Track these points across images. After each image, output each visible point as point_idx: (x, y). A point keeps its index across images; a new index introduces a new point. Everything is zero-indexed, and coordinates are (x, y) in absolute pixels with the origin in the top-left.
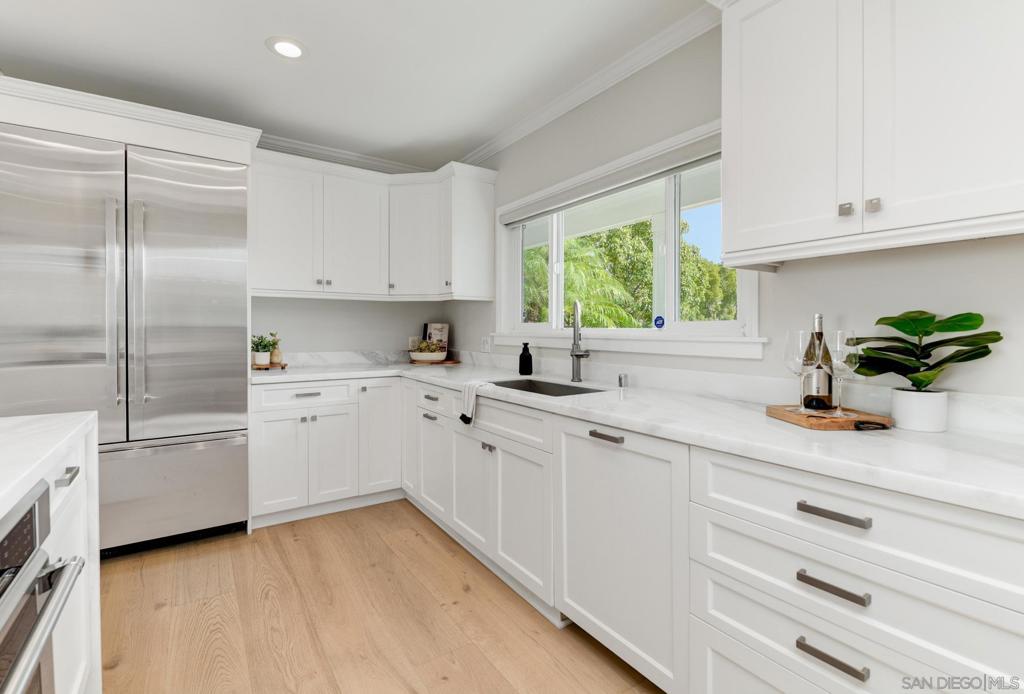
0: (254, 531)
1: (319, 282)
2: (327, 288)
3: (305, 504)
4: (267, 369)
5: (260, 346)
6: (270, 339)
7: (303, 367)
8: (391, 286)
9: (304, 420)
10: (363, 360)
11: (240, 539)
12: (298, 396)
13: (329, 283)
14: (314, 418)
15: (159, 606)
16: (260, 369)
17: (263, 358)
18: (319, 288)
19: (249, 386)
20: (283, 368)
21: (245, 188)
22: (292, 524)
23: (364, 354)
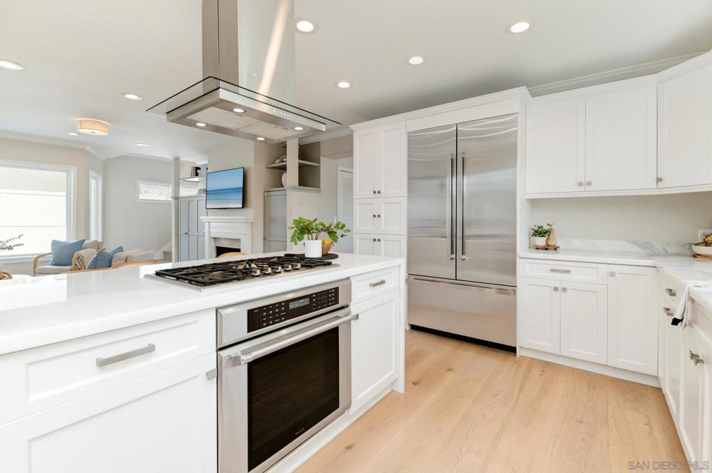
0: (521, 356)
1: (580, 184)
2: (588, 188)
3: (558, 353)
4: (547, 249)
5: (539, 232)
6: (546, 228)
7: (577, 250)
8: (659, 180)
9: (556, 289)
10: (636, 249)
11: (510, 357)
12: (552, 270)
13: (589, 184)
14: (564, 290)
15: (450, 370)
16: (538, 249)
17: (541, 241)
18: (582, 189)
19: (518, 259)
20: (555, 249)
21: (515, 129)
22: (548, 363)
23: (636, 244)
